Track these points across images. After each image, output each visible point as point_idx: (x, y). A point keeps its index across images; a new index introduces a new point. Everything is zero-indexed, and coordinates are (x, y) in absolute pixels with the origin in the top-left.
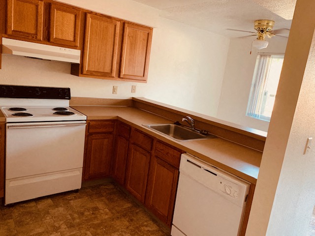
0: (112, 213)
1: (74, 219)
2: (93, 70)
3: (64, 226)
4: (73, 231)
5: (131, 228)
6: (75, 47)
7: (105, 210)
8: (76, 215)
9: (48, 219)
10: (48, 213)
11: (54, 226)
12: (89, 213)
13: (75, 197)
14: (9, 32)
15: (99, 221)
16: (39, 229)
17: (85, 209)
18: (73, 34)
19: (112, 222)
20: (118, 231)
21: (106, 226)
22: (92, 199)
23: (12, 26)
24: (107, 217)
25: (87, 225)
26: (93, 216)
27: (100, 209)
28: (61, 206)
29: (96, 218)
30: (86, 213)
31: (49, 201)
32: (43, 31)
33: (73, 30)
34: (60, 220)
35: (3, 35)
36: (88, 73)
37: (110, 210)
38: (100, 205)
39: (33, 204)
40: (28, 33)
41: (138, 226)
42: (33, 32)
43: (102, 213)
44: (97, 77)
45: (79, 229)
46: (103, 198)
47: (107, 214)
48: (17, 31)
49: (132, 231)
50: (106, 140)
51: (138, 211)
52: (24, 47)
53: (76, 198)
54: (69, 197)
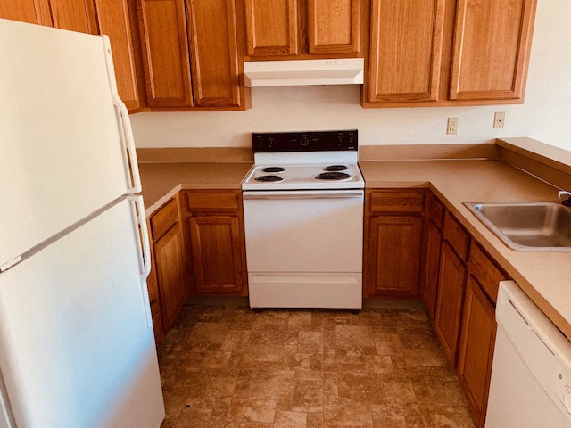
0: (395, 367)
1: (326, 356)
2: (390, 92)
3: (306, 364)
4: (313, 375)
5: (415, 407)
6: (353, 55)
7: (385, 358)
8: (332, 352)
9: (291, 346)
10: (296, 335)
11: (292, 358)
12: (354, 354)
13: (348, 320)
14: (251, 52)
15: (362, 375)
16: (273, 357)
17: (353, 346)
18: (347, 33)
19: (385, 384)
20: (386, 403)
21: (369, 387)
22: (374, 332)
23: (254, 41)
24: (381, 371)
25: (341, 373)
26: (360, 362)
27: (377, 354)
28: (319, 330)
29: (361, 367)
30: (350, 354)
31: (308, 317)
32: (299, 37)
33: (348, 24)
34: (307, 352)
35: (245, 58)
36: (380, 100)
37: (394, 361)
38: (382, 347)
39: (284, 315)
40: (276, 48)
41: (431, 408)
42: (283, 43)
43: (376, 363)
44: (400, 104)
45: (326, 375)
46: (395, 336)
47: (383, 366)
48: (261, 48)
49: (412, 415)
50: (407, 228)
51: (448, 379)
52: (272, 71)
53: (348, 323)
54: (339, 318)
